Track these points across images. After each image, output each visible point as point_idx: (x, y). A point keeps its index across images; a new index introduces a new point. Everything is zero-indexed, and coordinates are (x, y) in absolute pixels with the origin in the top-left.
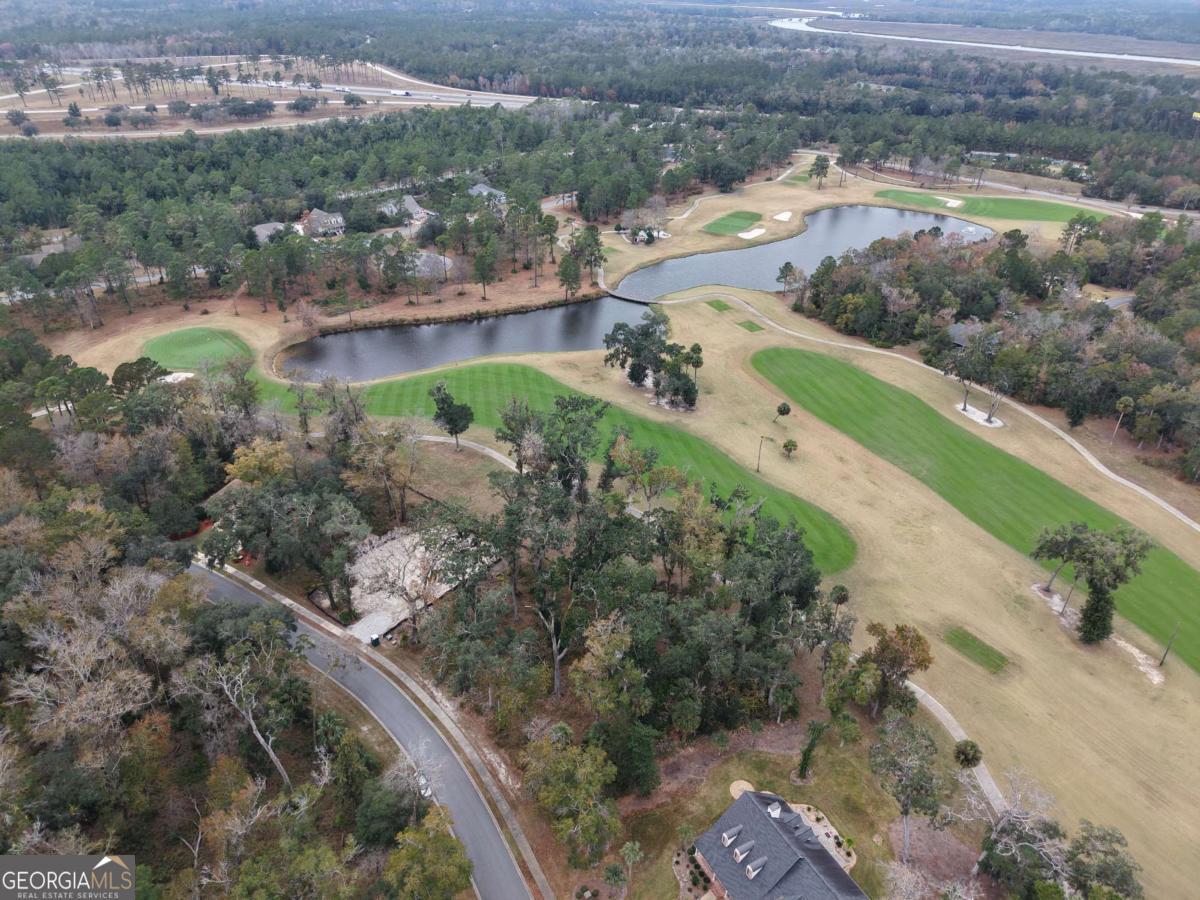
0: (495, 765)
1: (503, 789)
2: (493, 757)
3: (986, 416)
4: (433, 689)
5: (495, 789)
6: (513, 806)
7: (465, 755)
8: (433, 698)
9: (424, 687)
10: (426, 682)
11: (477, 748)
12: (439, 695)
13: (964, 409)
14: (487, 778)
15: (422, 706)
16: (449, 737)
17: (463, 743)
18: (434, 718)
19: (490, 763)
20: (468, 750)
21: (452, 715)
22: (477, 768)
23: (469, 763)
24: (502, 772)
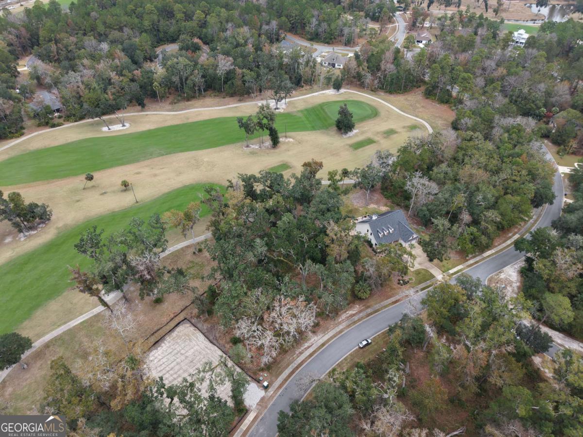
0: (348, 315)
1: (360, 312)
2: (344, 316)
3: (121, 125)
4: (302, 348)
5: (361, 315)
6: (368, 307)
7: (344, 328)
8: (309, 347)
9: (301, 353)
10: (297, 353)
11: (340, 323)
12: (306, 345)
13: (109, 129)
14: (356, 318)
15: (314, 352)
16: (334, 336)
17: (338, 329)
18: (323, 345)
19: (348, 318)
20: (341, 327)
21: (319, 337)
22: (351, 322)
23: (349, 326)
24: (351, 312)
